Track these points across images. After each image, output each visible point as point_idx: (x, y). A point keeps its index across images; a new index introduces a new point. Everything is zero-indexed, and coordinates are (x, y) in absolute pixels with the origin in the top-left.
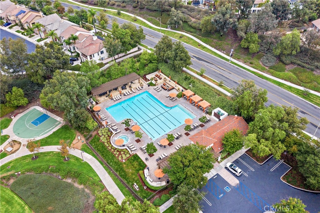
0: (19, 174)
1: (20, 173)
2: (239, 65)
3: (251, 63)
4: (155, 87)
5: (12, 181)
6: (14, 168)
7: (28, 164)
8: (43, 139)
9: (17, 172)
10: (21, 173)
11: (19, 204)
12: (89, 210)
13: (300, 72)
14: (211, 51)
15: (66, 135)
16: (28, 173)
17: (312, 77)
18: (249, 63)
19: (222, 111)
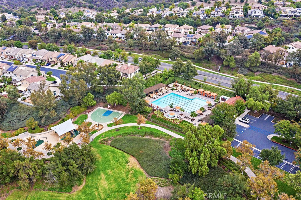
1: (113, 137)
2: (225, 76)
3: (232, 74)
4: (177, 90)
5: (110, 142)
6: (107, 136)
7: (115, 133)
9: (111, 137)
11: (120, 152)
12: (167, 148)
13: (264, 75)
14: (204, 70)
16: (118, 137)
17: (271, 76)
18: (231, 74)
19: (225, 97)
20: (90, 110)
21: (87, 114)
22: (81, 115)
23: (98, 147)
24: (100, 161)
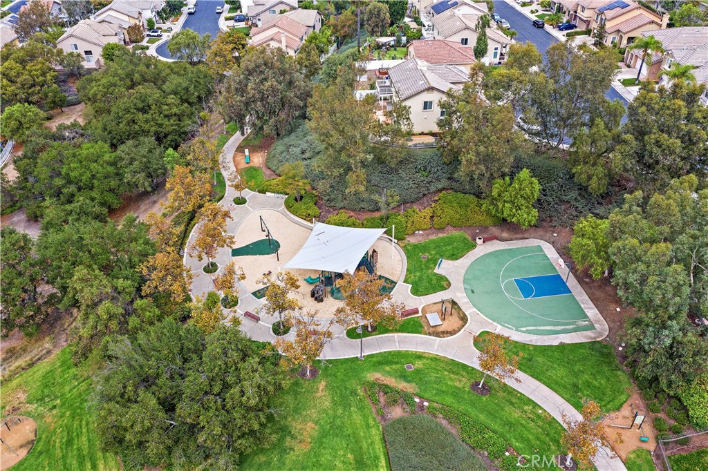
0: (423, 406)
1: (426, 404)
5: (397, 412)
6: (421, 379)
7: (456, 393)
8: (524, 345)
9: (420, 397)
10: (428, 408)
15: (596, 380)
16: (444, 422)
20: (505, 235)
21: (478, 240)
22: (456, 233)
23: (343, 398)
24: (290, 458)
